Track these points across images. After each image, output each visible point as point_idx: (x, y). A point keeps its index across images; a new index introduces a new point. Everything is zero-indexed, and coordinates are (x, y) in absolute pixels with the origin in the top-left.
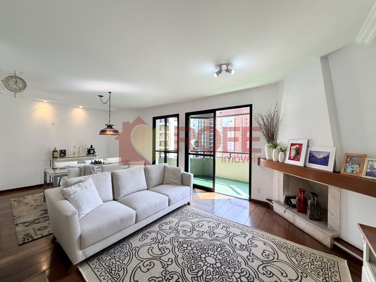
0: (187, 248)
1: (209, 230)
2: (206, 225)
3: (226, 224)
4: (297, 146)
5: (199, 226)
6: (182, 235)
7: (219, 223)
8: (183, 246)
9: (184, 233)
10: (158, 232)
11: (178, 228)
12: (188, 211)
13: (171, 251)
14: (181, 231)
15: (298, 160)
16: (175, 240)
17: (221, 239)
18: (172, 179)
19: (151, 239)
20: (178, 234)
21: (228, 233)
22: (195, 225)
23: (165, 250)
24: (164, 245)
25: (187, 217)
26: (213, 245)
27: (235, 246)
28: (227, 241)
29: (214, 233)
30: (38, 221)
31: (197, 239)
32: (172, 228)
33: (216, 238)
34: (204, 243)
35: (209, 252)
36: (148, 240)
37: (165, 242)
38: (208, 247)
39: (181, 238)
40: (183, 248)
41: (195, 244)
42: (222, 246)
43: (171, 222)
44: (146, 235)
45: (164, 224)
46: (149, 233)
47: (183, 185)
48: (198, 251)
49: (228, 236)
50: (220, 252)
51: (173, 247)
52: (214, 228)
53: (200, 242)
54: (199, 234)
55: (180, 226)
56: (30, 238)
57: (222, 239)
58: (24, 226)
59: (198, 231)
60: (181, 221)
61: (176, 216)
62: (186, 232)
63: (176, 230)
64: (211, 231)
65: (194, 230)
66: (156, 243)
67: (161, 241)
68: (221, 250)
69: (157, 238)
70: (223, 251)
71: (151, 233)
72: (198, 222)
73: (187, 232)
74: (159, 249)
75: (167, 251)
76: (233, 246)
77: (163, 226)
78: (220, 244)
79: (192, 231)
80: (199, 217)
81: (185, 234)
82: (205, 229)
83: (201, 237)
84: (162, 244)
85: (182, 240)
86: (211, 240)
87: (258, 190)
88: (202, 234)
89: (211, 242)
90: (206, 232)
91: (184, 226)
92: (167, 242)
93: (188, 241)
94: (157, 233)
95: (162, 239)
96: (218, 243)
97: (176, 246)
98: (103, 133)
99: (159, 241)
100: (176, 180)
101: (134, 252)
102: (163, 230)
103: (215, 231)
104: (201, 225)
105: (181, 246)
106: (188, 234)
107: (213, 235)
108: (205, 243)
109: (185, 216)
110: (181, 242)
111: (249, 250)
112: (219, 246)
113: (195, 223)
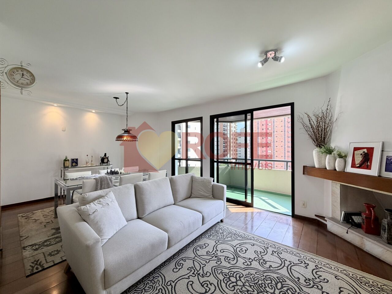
0: (236, 282)
1: (257, 256)
2: (251, 249)
3: (275, 248)
4: (365, 150)
5: (243, 251)
6: (224, 264)
7: (266, 246)
8: (230, 280)
9: (227, 260)
10: (194, 258)
11: (217, 254)
12: (223, 230)
13: (217, 288)
14: (223, 258)
15: (369, 168)
16: (218, 271)
17: (276, 270)
18: (202, 192)
19: (188, 269)
20: (219, 261)
21: (283, 260)
22: (238, 250)
23: (209, 286)
24: (205, 279)
25: (224, 238)
26: (269, 279)
27: (298, 281)
28: (284, 272)
29: (265, 262)
30: (49, 243)
31: (245, 269)
32: (210, 254)
33: (270, 268)
34: (256, 275)
35: (268, 290)
36: (184, 271)
37: (206, 274)
38: (263, 282)
39: (225, 267)
40: (231, 283)
41: (245, 277)
42: (281, 280)
43: (207, 245)
44: (180, 264)
45: (198, 248)
46: (183, 260)
47: (214, 198)
48: (252, 287)
49: (284, 266)
50: (282, 290)
51: (218, 281)
52: (262, 254)
53: (251, 275)
54: (246, 262)
55: (219, 250)
56: (39, 267)
57: (278, 270)
58: (33, 249)
59: (244, 258)
60: (218, 243)
61: (211, 237)
62: (228, 259)
63: (216, 257)
64: (260, 259)
65: (237, 256)
66: (196, 275)
67: (201, 272)
68: (282, 287)
69: (194, 268)
70: (285, 289)
71: (185, 261)
72: (240, 246)
73: (230, 260)
74: (201, 284)
75: (213, 288)
76: (296, 280)
77: (199, 250)
78: (277, 277)
79: (236, 258)
80: (238, 238)
81: (229, 262)
82: (251, 254)
83: (249, 266)
84: (203, 277)
85: (227, 271)
86: (264, 271)
87: (304, 204)
88: (250, 262)
89: (265, 274)
90: (254, 259)
91: (224, 250)
92: (208, 274)
93: (234, 273)
94: (193, 260)
95: (202, 268)
96: (275, 276)
97: (222, 279)
98: (120, 139)
99: (198, 271)
100: (207, 193)
101: (170, 288)
102: (199, 256)
103: (265, 258)
104: (244, 249)
105: (228, 280)
106: (232, 263)
107: (264, 264)
108: (258, 276)
109: (221, 237)
110: (227, 274)
111: (320, 287)
112: (278, 281)
113: (237, 246)
